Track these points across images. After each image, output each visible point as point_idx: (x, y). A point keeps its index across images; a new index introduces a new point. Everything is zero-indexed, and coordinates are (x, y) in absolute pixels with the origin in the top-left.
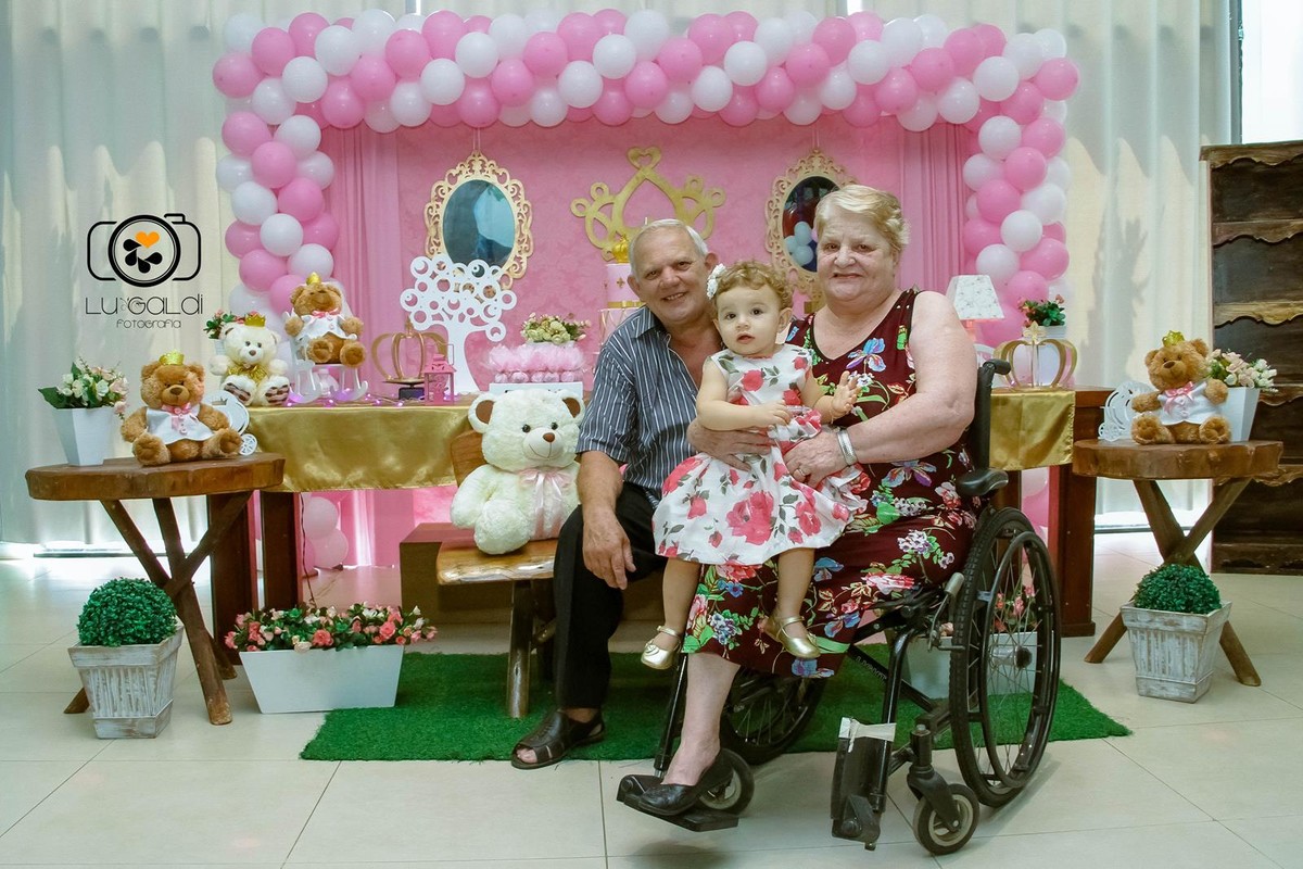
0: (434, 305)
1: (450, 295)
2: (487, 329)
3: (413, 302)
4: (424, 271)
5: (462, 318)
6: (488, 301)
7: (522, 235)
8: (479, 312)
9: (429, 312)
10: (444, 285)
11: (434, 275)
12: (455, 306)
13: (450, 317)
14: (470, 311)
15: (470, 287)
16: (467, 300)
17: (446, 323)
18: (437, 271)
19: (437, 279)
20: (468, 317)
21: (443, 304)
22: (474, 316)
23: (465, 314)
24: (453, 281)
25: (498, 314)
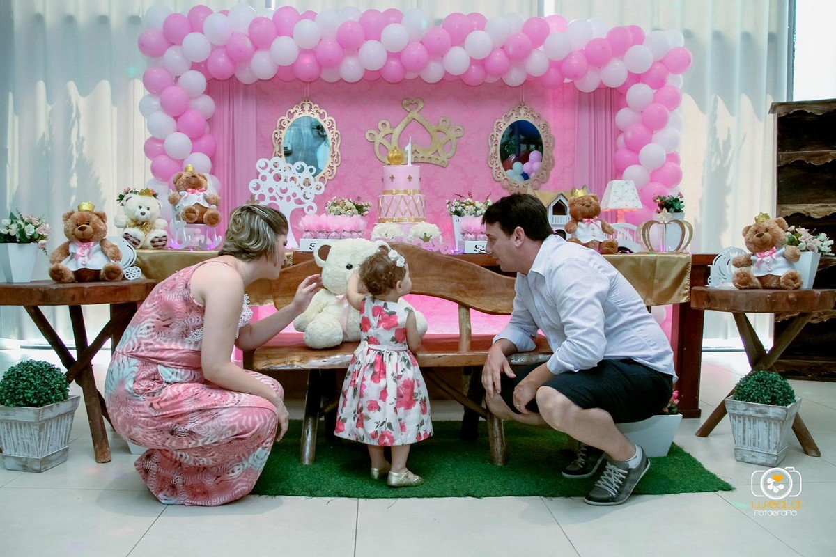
0: (271, 190)
1: (281, 184)
2: (305, 207)
3: (258, 187)
4: (263, 168)
5: (288, 199)
6: (306, 188)
8: (300, 195)
9: (268, 195)
10: (278, 178)
11: (271, 171)
12: (284, 192)
13: (281, 198)
14: (294, 195)
15: (294, 179)
16: (293, 188)
17: (278, 202)
18: (273, 168)
19: (273, 173)
20: (293, 199)
21: (277, 190)
22: (296, 198)
23: (291, 196)
24: (283, 175)
25: (312, 197)
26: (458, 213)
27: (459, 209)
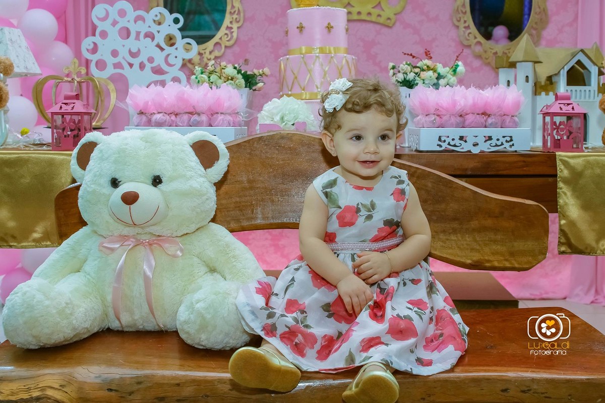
0: (115, 53)
1: (132, 44)
2: (168, 78)
3: (95, 50)
4: (104, 19)
5: (142, 66)
6: (168, 50)
7: (233, 7)
8: (159, 60)
9: (110, 61)
10: (126, 33)
11: (115, 23)
12: (134, 55)
13: (131, 65)
14: (151, 60)
15: (150, 36)
16: (147, 48)
17: (127, 71)
18: (118, 18)
19: (118, 27)
20: (148, 66)
21: (124, 53)
22: (154, 65)
23: (146, 62)
24: (133, 28)
25: (179, 63)
26: (409, 84)
27: (411, 76)
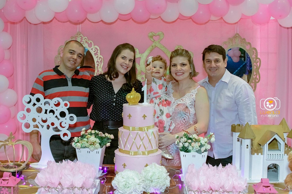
0: (34, 120)
1: (43, 116)
2: (61, 134)
3: (24, 117)
4: (29, 102)
5: (48, 127)
6: (62, 119)
8: (57, 124)
9: (32, 124)
10: (39, 110)
11: (34, 104)
12: (45, 121)
13: (42, 126)
14: (53, 124)
15: (52, 111)
16: (51, 118)
17: (40, 130)
18: (36, 103)
19: (36, 107)
20: (51, 127)
21: (39, 120)
22: (55, 126)
23: (50, 125)
24: (44, 108)
25: (67, 127)
